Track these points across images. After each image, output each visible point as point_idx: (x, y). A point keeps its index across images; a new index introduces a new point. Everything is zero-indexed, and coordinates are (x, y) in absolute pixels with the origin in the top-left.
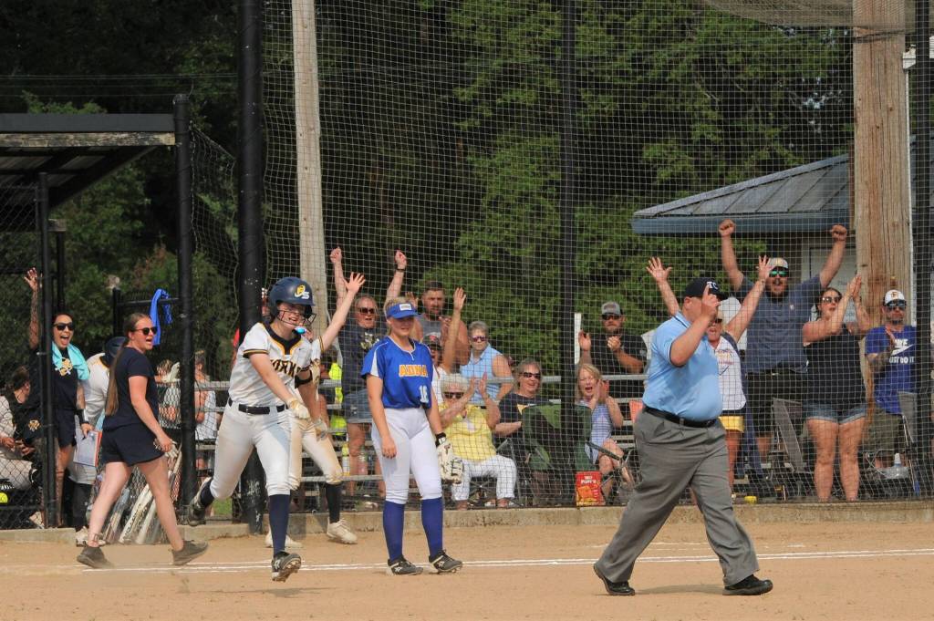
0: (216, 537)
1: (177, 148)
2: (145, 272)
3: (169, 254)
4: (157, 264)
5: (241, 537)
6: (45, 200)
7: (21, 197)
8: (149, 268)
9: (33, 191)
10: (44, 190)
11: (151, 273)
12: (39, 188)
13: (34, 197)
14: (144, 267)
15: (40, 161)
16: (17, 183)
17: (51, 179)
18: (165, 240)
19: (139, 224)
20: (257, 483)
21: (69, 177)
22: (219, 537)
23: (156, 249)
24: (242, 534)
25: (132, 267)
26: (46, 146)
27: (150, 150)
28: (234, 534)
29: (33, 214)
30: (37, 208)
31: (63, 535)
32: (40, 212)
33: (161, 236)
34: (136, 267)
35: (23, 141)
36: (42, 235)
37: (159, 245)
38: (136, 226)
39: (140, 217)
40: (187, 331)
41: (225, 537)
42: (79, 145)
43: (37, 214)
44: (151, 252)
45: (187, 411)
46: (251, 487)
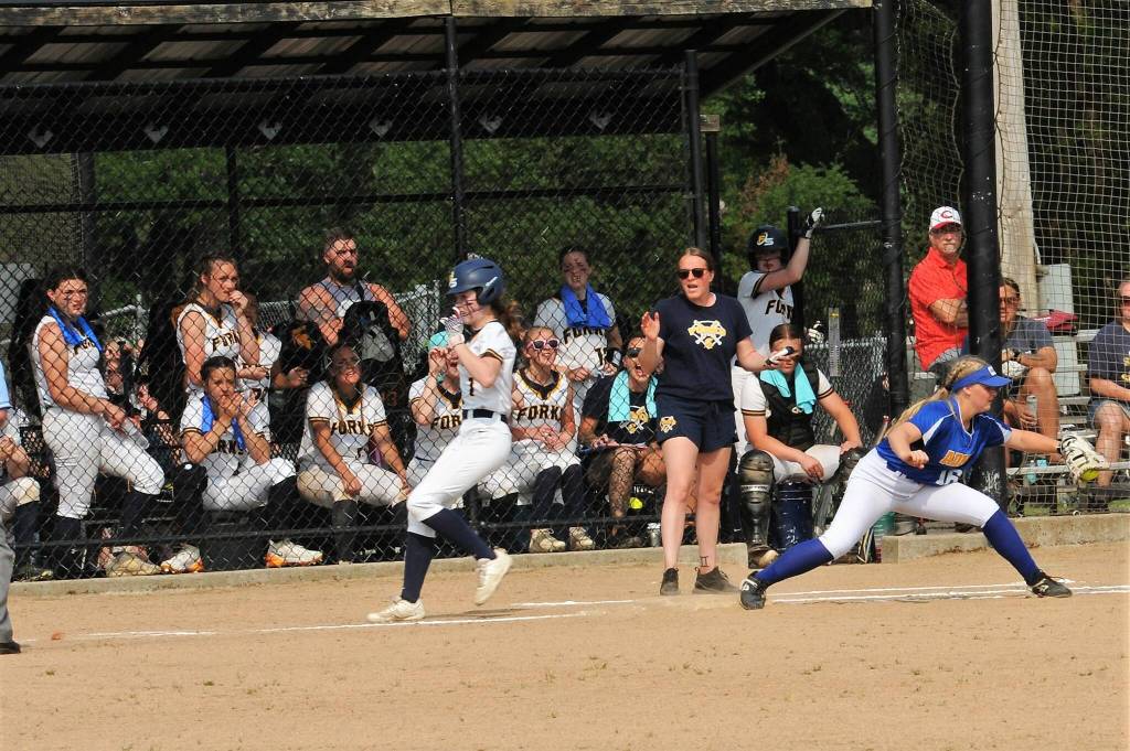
0: (941, 551)
1: (875, 11)
2: (758, 192)
3: (791, 166)
4: (776, 180)
5: (975, 550)
6: (693, 87)
7: (661, 84)
8: (765, 188)
9: (677, 76)
10: (693, 74)
11: (768, 193)
12: (686, 71)
13: (679, 85)
14: (757, 185)
15: (684, 34)
16: (655, 65)
17: (703, 58)
18: (785, 148)
19: (749, 127)
20: (997, 476)
21: (725, 55)
22: (945, 552)
23: (773, 161)
24: (977, 546)
25: (741, 185)
26: (694, 12)
27: (838, 14)
28: (966, 547)
29: (678, 108)
30: (683, 102)
31: (730, 554)
32: (687, 105)
33: (780, 142)
34: (746, 186)
35: (662, 7)
36: (691, 137)
37: (778, 155)
38: (745, 129)
39: (749, 118)
40: (895, 267)
41: (954, 551)
42: (740, 11)
43: (683, 108)
44: (766, 164)
45: (897, 377)
46: (988, 481)
